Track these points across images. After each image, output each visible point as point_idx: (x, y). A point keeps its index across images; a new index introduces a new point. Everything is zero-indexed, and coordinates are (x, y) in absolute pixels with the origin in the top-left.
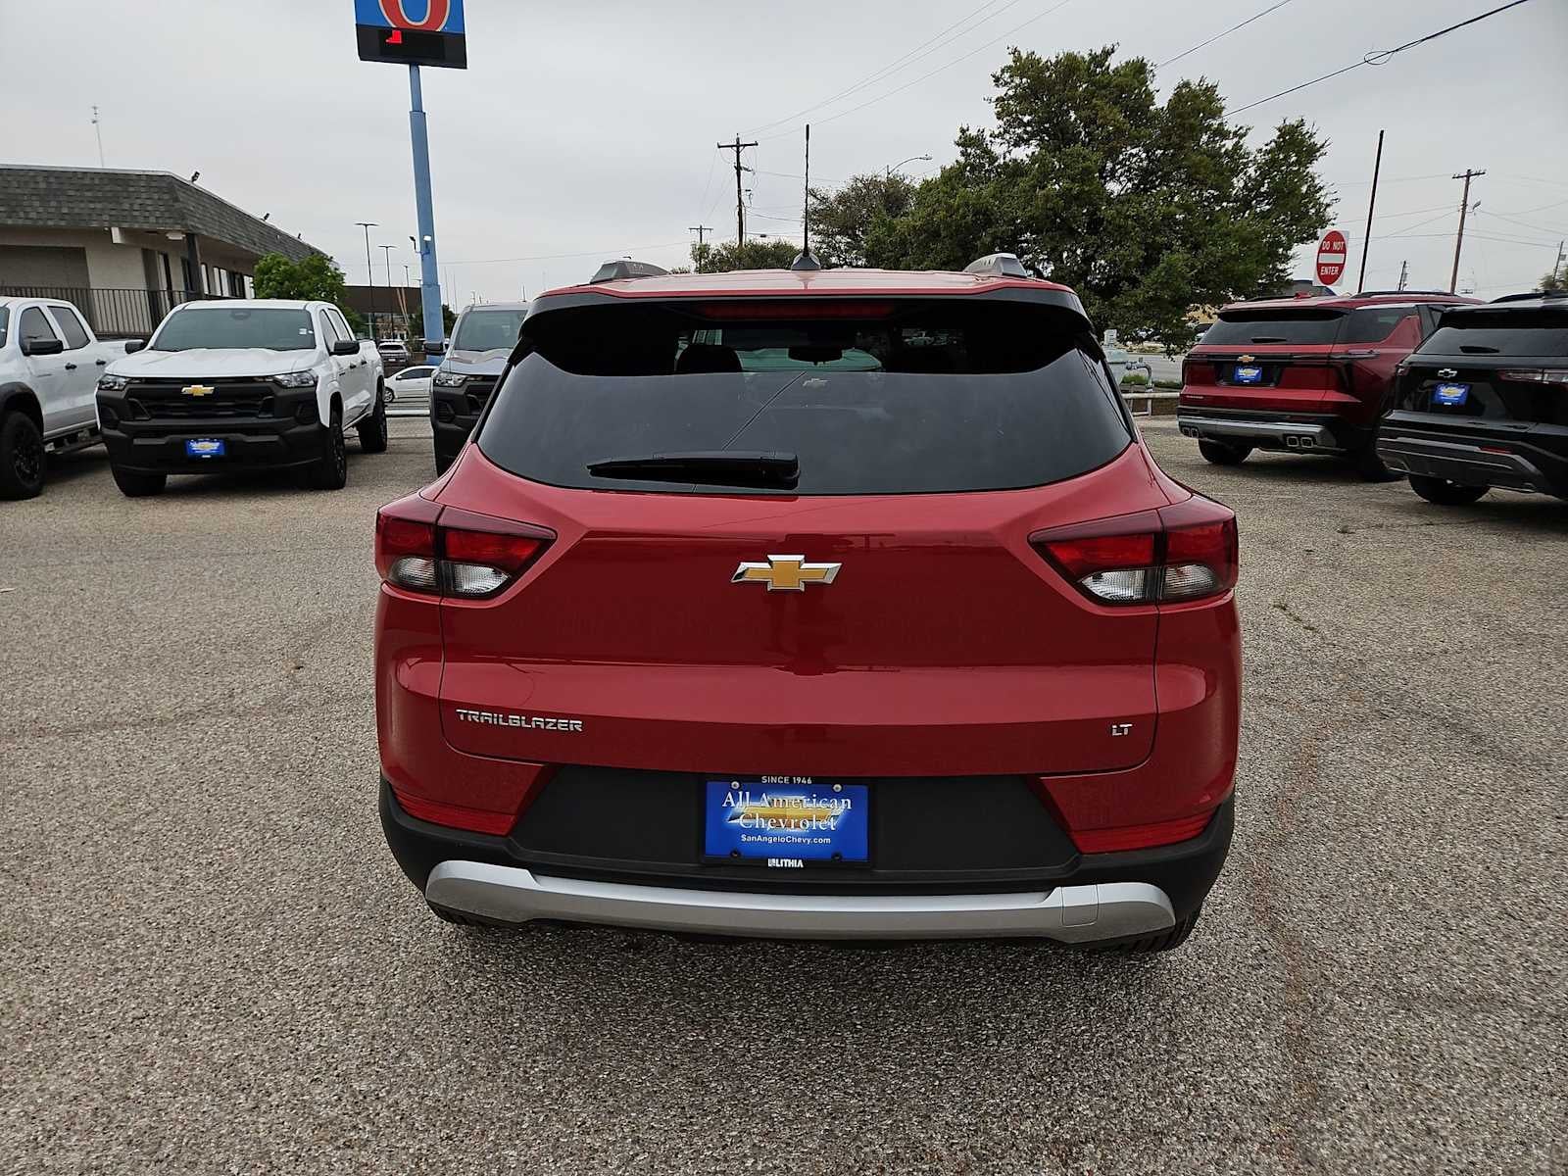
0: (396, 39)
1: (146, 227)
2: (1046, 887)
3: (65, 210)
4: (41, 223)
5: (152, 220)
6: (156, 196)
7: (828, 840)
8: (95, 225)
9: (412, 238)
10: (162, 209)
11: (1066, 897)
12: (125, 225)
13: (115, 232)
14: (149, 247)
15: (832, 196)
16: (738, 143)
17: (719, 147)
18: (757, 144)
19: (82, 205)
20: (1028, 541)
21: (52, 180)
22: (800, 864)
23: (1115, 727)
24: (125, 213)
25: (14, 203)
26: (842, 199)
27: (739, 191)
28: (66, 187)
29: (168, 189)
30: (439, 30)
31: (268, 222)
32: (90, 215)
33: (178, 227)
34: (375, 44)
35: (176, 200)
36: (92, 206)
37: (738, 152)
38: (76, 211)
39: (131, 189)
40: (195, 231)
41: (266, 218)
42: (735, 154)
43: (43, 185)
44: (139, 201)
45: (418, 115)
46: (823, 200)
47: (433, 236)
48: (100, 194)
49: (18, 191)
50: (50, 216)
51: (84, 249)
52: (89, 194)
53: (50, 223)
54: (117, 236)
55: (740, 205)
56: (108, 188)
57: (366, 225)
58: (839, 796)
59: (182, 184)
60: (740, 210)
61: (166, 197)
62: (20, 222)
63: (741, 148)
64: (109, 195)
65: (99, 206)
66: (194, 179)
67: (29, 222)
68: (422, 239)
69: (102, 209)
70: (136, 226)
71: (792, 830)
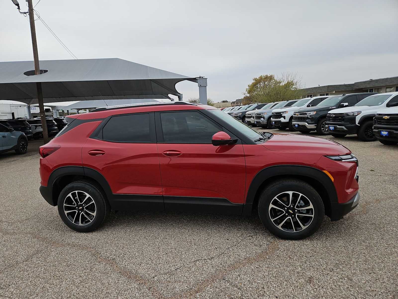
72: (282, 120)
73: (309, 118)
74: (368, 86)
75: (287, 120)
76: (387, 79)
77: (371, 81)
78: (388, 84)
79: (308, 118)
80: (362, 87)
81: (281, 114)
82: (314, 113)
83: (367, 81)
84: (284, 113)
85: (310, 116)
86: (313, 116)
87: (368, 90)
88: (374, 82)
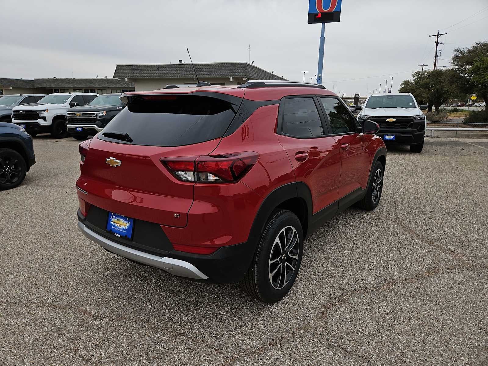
0: (320, 16)
1: (238, 77)
2: (163, 256)
3: (221, 73)
4: (216, 77)
5: (240, 75)
6: (241, 68)
7: (125, 231)
8: (227, 77)
9: (316, 76)
10: (242, 72)
11: (166, 260)
12: (234, 77)
13: (231, 78)
14: (240, 82)
15: (466, 51)
16: (438, 34)
17: (430, 36)
18: (446, 34)
19: (225, 72)
20: (160, 161)
21: (219, 66)
22: (119, 236)
23: (175, 215)
24: (234, 73)
25: (211, 72)
26: (469, 51)
27: (436, 51)
28: (222, 67)
29: (244, 66)
30: (332, 11)
31: (273, 73)
32: (226, 74)
33: (245, 76)
34: (313, 18)
35: (246, 69)
36: (227, 72)
37: (438, 37)
38: (224, 73)
39: (236, 67)
40: (249, 77)
41: (272, 72)
42: (437, 38)
43: (217, 67)
44: (237, 70)
45: (323, 38)
46: (462, 53)
47: (322, 75)
48: (229, 69)
49: (212, 69)
50: (218, 75)
51: (225, 83)
52: (227, 69)
53: (218, 77)
54: (231, 80)
55: (436, 57)
56: (231, 67)
57: (304, 72)
58: (129, 221)
59: (249, 65)
60: (436, 58)
61: (244, 68)
62: (212, 77)
63: (439, 36)
64: (231, 69)
65: (229, 72)
66: (252, 63)
67: (213, 77)
68: (318, 75)
69: (229, 73)
70: (236, 77)
71: (120, 227)
72: (41, 121)
73: (99, 120)
74: (53, 85)
75: (49, 122)
76: (74, 79)
77: (55, 80)
78: (75, 85)
79: (96, 119)
80: (45, 85)
81: (36, 113)
82: (104, 113)
83: (51, 79)
84: (43, 112)
85: (100, 117)
86: (104, 117)
87: (53, 90)
88: (59, 81)
